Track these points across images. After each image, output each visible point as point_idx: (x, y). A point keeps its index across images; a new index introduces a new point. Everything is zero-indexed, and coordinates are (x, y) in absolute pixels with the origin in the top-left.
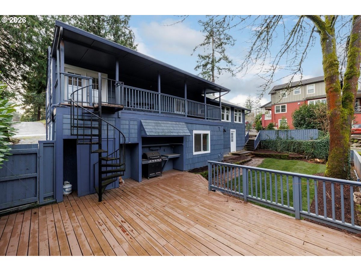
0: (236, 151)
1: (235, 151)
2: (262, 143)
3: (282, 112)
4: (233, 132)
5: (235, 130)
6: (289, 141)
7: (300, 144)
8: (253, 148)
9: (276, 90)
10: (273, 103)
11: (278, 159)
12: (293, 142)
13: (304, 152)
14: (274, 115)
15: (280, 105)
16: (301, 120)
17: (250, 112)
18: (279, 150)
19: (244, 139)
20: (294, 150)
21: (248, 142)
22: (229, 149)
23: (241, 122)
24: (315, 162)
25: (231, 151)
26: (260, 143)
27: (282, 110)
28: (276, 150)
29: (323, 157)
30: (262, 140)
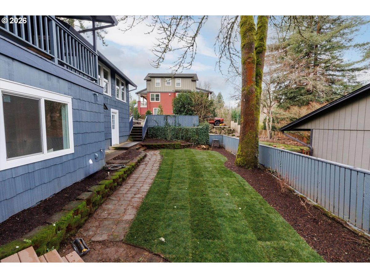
0: (120, 143)
1: (118, 143)
2: (150, 131)
3: (156, 100)
4: (115, 113)
5: (117, 111)
6: (177, 127)
7: (187, 130)
8: (141, 138)
9: (151, 77)
10: (148, 91)
11: (172, 149)
12: (181, 129)
13: (190, 139)
14: (149, 103)
15: (155, 94)
16: (181, 107)
17: (136, 89)
18: (169, 139)
19: (128, 125)
20: (182, 137)
21: (133, 130)
22: (110, 140)
23: (125, 101)
24: (202, 149)
25: (112, 144)
26: (148, 130)
27: (156, 98)
28: (166, 138)
29: (204, 143)
30: (150, 127)
